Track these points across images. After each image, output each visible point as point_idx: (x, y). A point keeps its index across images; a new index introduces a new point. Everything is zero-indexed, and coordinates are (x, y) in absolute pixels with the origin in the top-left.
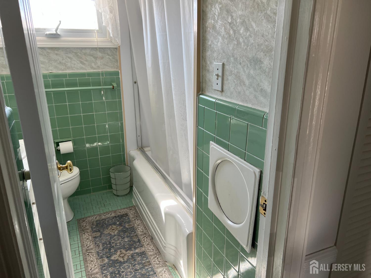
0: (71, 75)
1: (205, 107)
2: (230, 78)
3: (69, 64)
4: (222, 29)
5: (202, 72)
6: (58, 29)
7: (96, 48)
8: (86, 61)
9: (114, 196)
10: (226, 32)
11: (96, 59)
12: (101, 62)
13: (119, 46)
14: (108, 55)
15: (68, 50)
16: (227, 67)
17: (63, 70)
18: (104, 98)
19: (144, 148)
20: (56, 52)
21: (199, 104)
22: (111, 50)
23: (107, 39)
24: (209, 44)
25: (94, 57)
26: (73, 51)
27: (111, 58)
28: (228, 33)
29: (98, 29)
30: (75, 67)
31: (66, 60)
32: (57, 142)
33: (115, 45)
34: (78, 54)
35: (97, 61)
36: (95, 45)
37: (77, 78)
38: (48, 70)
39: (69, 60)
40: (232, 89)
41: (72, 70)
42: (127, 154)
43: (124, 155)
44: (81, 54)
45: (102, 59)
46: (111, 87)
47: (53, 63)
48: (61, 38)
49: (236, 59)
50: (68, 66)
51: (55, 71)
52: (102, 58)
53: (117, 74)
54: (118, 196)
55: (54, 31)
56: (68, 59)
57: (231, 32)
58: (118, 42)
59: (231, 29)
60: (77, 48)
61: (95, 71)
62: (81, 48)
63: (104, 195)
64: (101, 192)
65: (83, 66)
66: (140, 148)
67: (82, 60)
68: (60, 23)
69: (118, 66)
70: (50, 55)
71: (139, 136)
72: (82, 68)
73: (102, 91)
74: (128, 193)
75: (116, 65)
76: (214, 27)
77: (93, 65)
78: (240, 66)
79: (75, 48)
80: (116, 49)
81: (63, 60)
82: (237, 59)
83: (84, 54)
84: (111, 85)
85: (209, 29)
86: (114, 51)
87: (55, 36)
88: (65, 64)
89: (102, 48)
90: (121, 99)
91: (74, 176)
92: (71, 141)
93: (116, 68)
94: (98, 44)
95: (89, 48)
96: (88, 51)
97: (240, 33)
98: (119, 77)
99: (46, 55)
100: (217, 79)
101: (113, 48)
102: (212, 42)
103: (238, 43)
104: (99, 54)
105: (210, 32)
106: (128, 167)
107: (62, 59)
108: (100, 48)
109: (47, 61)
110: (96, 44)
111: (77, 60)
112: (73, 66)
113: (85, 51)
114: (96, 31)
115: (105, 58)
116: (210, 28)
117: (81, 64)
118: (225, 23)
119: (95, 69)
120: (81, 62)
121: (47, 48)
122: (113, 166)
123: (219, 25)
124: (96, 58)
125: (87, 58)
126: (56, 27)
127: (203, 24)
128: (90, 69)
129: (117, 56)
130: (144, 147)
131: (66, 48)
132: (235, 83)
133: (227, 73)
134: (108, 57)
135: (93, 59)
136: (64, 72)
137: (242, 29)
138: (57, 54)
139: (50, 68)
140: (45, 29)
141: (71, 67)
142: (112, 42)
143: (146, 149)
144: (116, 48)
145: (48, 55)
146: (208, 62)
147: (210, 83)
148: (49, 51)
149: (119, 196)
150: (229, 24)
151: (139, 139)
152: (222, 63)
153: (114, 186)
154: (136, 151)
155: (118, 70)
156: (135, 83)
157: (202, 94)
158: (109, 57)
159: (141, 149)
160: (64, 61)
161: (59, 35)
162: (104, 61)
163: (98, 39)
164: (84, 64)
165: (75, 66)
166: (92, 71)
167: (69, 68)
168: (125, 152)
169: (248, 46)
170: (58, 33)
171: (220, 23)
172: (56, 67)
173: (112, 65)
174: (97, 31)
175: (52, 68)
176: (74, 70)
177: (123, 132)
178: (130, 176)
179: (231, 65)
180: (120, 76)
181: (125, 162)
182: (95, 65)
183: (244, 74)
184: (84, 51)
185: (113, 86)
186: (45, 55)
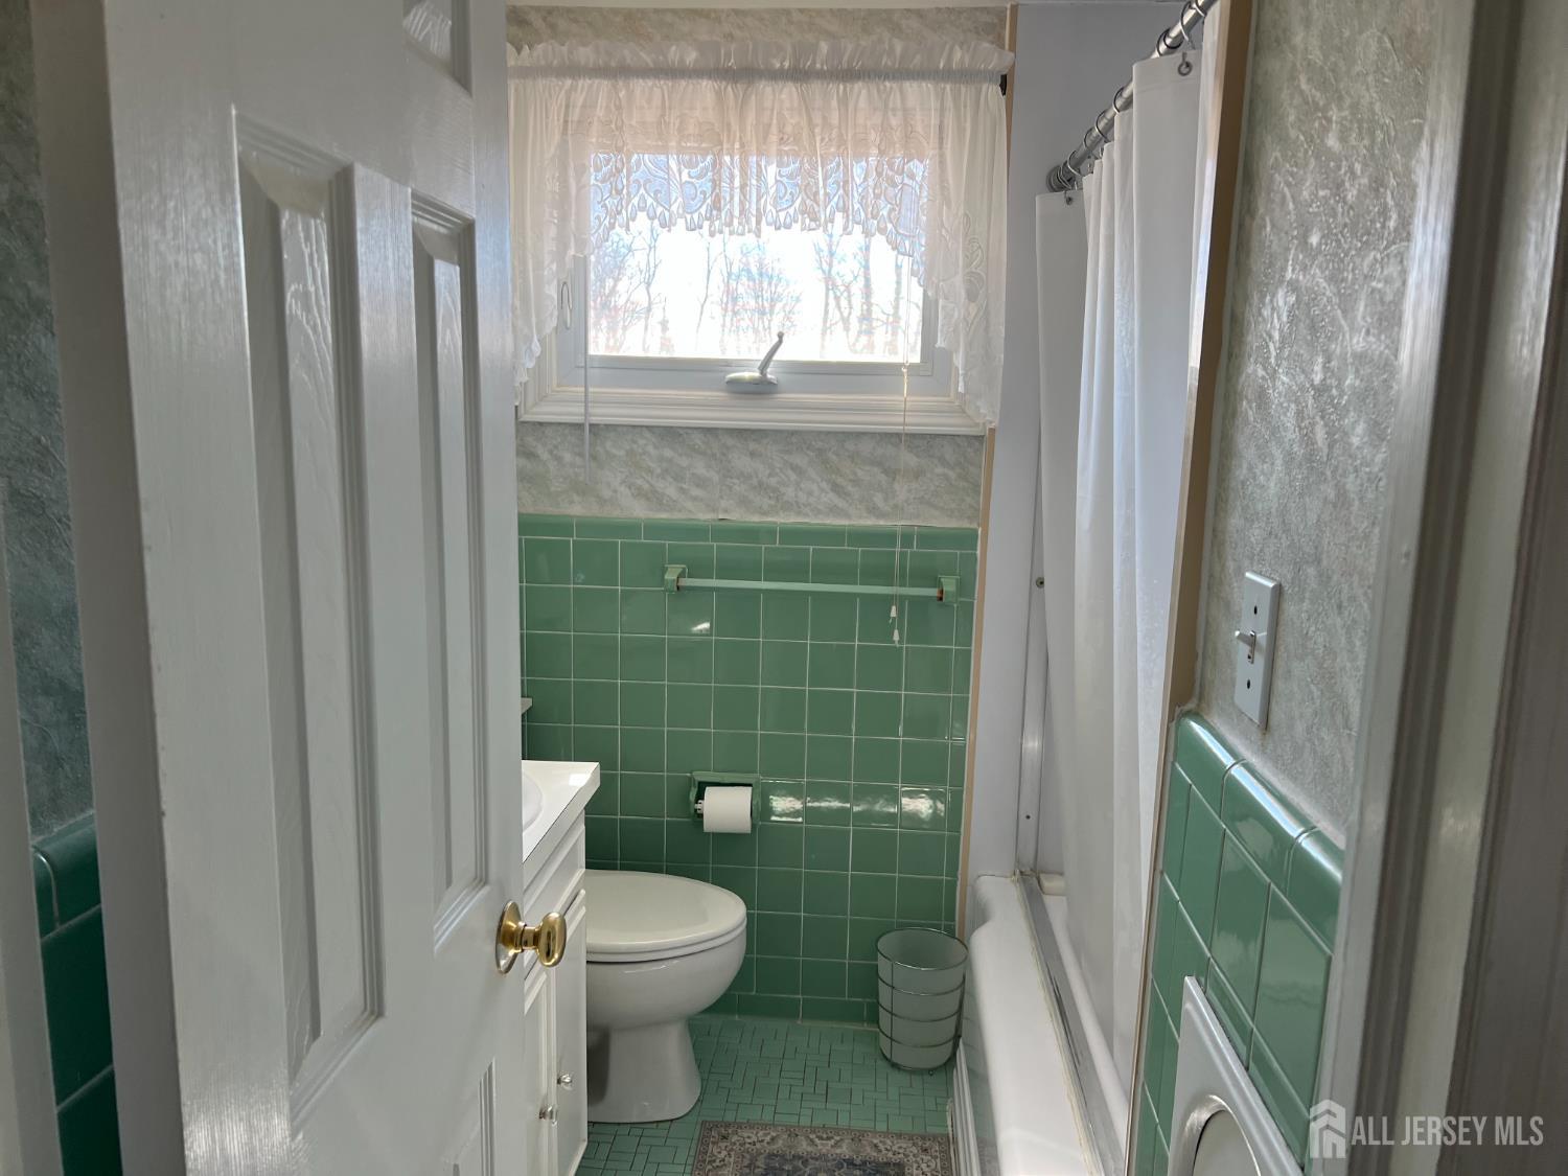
0: (791, 534)
1: (1193, 787)
2: (1297, 668)
3: (790, 493)
4: (1289, 414)
5: (1208, 604)
6: (772, 363)
7: (897, 434)
8: (856, 482)
9: (881, 1063)
10: (1300, 429)
11: (894, 480)
12: (909, 491)
13: (992, 431)
14: (943, 461)
15: (794, 440)
16: (1290, 609)
17: (765, 514)
18: (896, 637)
19: (1042, 876)
20: (752, 446)
21: (1175, 760)
22: (959, 446)
23: (946, 399)
24: (1242, 478)
25: (886, 472)
26: (813, 443)
27: (952, 474)
28: (1308, 438)
29: (916, 359)
30: (810, 505)
31: (783, 476)
32: (700, 783)
33: (977, 425)
34: (830, 454)
35: (896, 486)
36: (894, 423)
37: (811, 548)
38: (714, 510)
39: (793, 477)
40: (1300, 728)
41: (799, 513)
42: (964, 887)
43: (952, 886)
44: (837, 455)
45: (917, 478)
46: (934, 592)
47: (734, 484)
48: (779, 396)
49: (1324, 578)
50: (785, 498)
51: (738, 516)
52: (918, 474)
53: (966, 540)
54: (895, 1066)
55: (756, 369)
56: (790, 472)
57: (1320, 434)
58: (986, 413)
59: (1318, 419)
60: (828, 433)
61: (882, 522)
62: (843, 433)
63: (842, 1042)
64: (835, 1025)
65: (841, 503)
66: (1028, 872)
67: (840, 480)
68: (780, 342)
69: (977, 510)
70: (730, 457)
71: (1028, 817)
72: (834, 510)
73: (894, 608)
74: (941, 1066)
75: (971, 506)
76: (1262, 398)
77: (878, 499)
78: (1339, 622)
79: (819, 433)
80: (980, 443)
81: (770, 475)
82: (1329, 578)
83: (849, 457)
84: (937, 583)
85: (1244, 403)
86: (969, 450)
87: (760, 389)
88: (775, 490)
89: (923, 436)
90: (970, 645)
91: (712, 939)
92: (750, 785)
93: (969, 518)
94: (908, 420)
95: (872, 435)
96: (866, 447)
97: (1350, 445)
98: (975, 554)
99: (718, 455)
100: (1249, 657)
101: (966, 436)
102: (1250, 468)
103: (1338, 496)
104: (908, 459)
105: (1247, 422)
106: (961, 945)
107: (768, 472)
108: (913, 436)
109: (716, 478)
110: (901, 420)
111: (819, 480)
112: (803, 498)
113: (856, 445)
114: (905, 370)
115: (929, 475)
116: (1249, 402)
117: (831, 495)
118: (1302, 388)
119: (882, 515)
120: (836, 488)
121: (722, 429)
122: (901, 927)
123: (1280, 393)
124: (892, 473)
125: (860, 473)
126: (762, 356)
127: (1228, 379)
128: (865, 515)
129: (980, 467)
130: (1043, 872)
131: (788, 431)
132: (1314, 703)
133: (1288, 640)
134: (939, 470)
135: (883, 478)
136: (770, 519)
137: (1360, 428)
138: (752, 454)
139: (723, 503)
140: (727, 364)
141: (797, 502)
142: (964, 412)
143: (1049, 883)
144: (980, 438)
145: (724, 454)
146: (1231, 565)
147: (1229, 671)
148: (730, 442)
149: (899, 1069)
150: (1312, 393)
151: (1028, 827)
152: (1271, 585)
153: (884, 1017)
154: (1008, 880)
155: (974, 526)
156: (1042, 583)
157: (1197, 715)
158: (946, 470)
159: (1032, 879)
160: (773, 481)
161: (770, 383)
162: (924, 488)
163: (908, 399)
164: (845, 494)
165: (812, 500)
166: (870, 522)
167: (787, 507)
168: (959, 877)
169: (1374, 524)
170: (769, 376)
171: (1283, 383)
172: (744, 502)
173: (953, 506)
174: (912, 367)
175: (731, 502)
176: (806, 515)
177: (962, 786)
178: (959, 991)
179: (1306, 605)
180: (978, 552)
181: (954, 920)
182: (886, 500)
183: (1348, 665)
184: (850, 446)
185: (942, 592)
186: (714, 455)
